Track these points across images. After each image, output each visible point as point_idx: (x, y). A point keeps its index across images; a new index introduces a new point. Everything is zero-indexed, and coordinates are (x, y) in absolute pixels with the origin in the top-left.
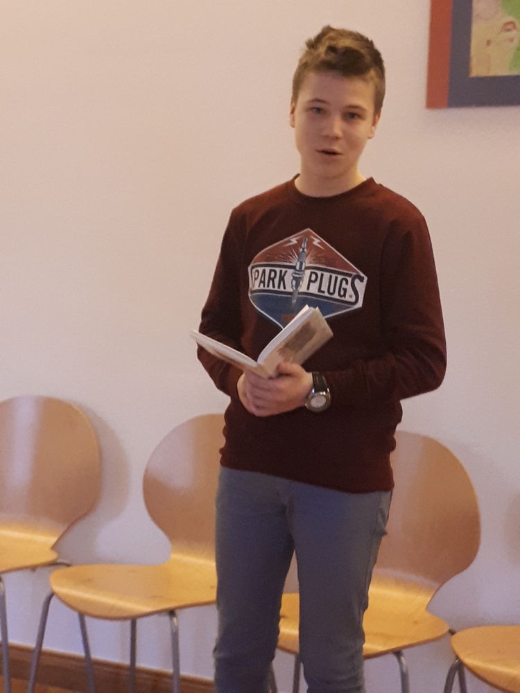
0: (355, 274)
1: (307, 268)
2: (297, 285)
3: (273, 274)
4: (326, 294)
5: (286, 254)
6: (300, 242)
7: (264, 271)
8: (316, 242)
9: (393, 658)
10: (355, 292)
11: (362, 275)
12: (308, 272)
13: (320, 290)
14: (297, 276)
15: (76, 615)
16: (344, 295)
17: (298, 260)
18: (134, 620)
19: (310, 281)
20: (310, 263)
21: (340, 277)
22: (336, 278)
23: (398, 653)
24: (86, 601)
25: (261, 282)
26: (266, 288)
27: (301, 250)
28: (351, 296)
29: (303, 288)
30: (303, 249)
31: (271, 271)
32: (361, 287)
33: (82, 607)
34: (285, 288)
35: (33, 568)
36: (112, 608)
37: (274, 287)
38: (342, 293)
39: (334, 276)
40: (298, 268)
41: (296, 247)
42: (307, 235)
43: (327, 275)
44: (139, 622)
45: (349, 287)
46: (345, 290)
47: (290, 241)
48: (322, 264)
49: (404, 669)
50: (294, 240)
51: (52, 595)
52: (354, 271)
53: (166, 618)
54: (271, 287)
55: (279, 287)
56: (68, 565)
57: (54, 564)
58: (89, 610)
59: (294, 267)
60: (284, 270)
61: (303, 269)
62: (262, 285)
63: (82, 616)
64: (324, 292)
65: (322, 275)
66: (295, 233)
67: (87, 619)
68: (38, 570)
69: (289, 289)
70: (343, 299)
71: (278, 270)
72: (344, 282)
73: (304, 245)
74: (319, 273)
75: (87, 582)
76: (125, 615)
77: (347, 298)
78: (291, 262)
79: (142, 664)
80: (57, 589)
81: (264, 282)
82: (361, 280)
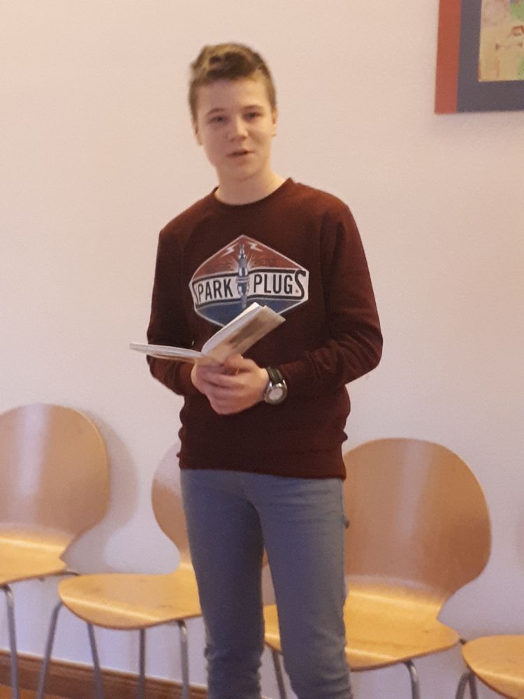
0: (296, 270)
1: (250, 273)
2: (244, 290)
3: (217, 285)
4: (273, 293)
5: (225, 263)
6: (237, 249)
7: (208, 284)
8: (254, 245)
9: (403, 667)
10: (300, 286)
11: (304, 269)
12: (252, 276)
13: (265, 290)
14: (242, 282)
15: (84, 625)
16: (291, 291)
17: (240, 266)
18: (142, 630)
19: (256, 284)
20: (253, 267)
21: (284, 275)
22: (280, 276)
23: (408, 663)
24: (95, 611)
25: (207, 295)
26: (213, 299)
27: (240, 257)
28: (297, 291)
29: (250, 292)
30: (242, 255)
31: (214, 282)
32: (304, 280)
33: (90, 618)
34: (231, 295)
35: (41, 578)
36: (121, 618)
37: (221, 296)
38: (288, 289)
39: (278, 275)
40: (241, 274)
41: (234, 255)
42: (242, 241)
43: (270, 275)
44: (149, 632)
45: (293, 283)
46: (291, 286)
47: (226, 251)
48: (263, 265)
49: (415, 679)
50: (230, 249)
51: (61, 604)
52: (296, 267)
53: (176, 628)
54: (218, 297)
55: (226, 295)
56: (76, 574)
57: (62, 574)
58: (97, 620)
59: (237, 274)
60: (227, 279)
61: (246, 273)
62: (209, 297)
63: (90, 625)
64: (270, 292)
65: (266, 276)
66: (229, 243)
67: (96, 629)
68: (47, 580)
69: (236, 295)
70: (290, 295)
71: (222, 280)
72: (288, 279)
73: (242, 251)
74: (263, 274)
75: (96, 592)
76: (132, 624)
77: (294, 294)
78: (232, 270)
79: (151, 674)
80: (66, 599)
81: (210, 294)
82: (304, 274)
